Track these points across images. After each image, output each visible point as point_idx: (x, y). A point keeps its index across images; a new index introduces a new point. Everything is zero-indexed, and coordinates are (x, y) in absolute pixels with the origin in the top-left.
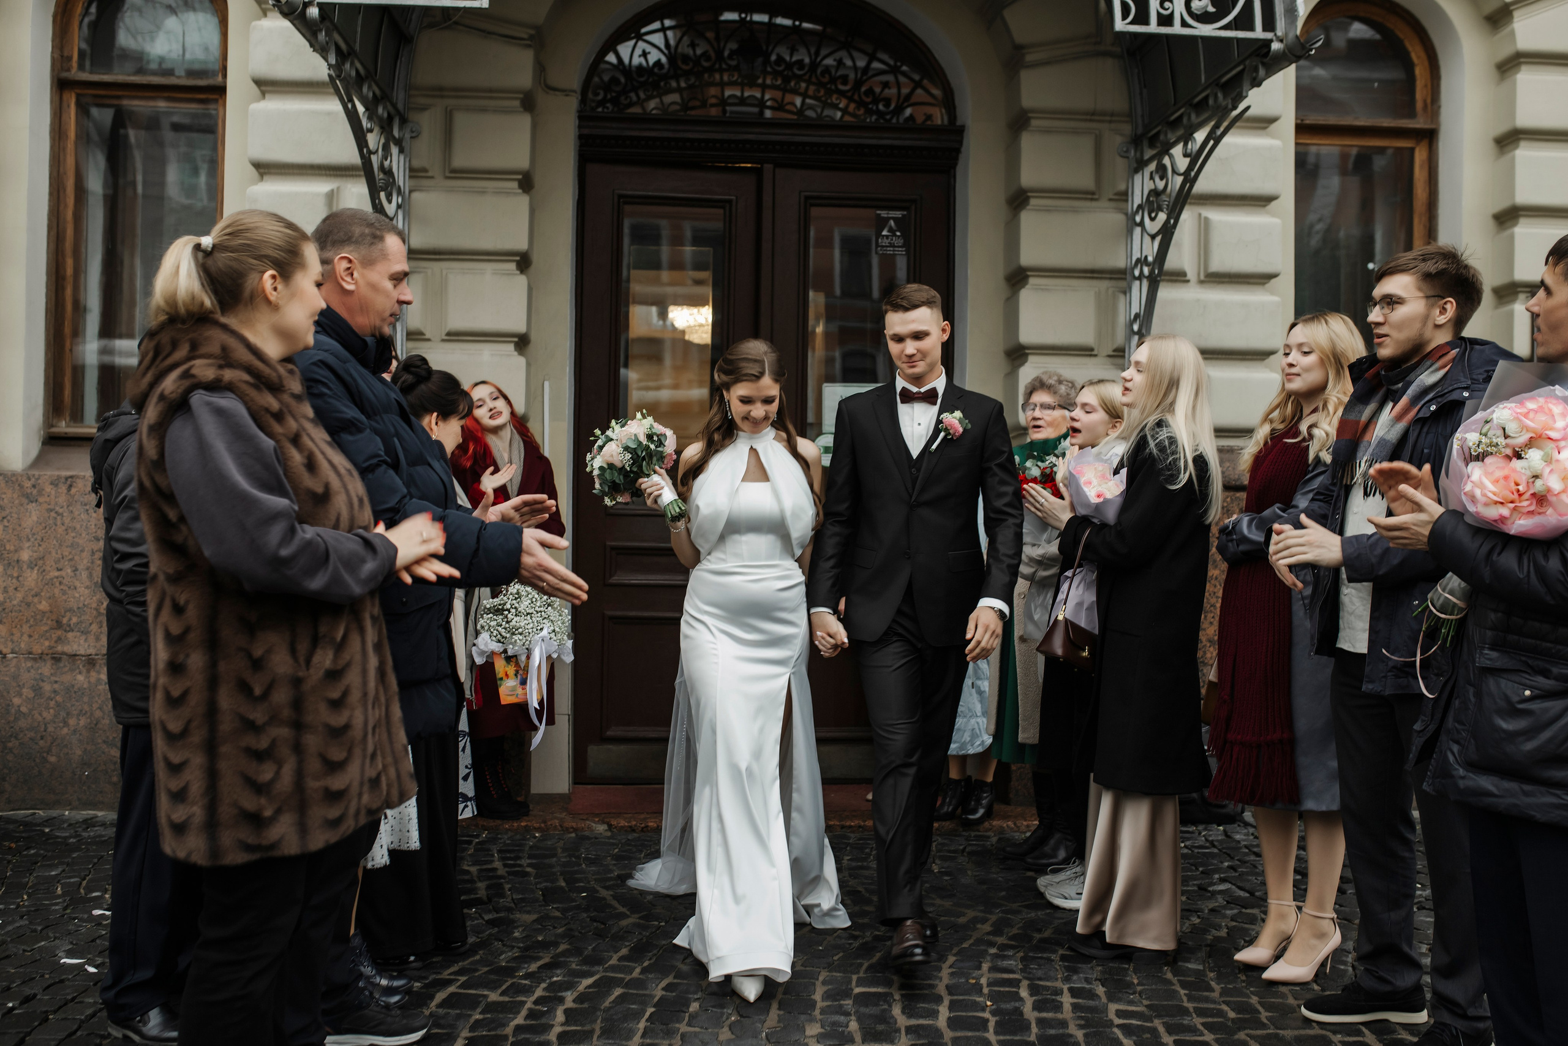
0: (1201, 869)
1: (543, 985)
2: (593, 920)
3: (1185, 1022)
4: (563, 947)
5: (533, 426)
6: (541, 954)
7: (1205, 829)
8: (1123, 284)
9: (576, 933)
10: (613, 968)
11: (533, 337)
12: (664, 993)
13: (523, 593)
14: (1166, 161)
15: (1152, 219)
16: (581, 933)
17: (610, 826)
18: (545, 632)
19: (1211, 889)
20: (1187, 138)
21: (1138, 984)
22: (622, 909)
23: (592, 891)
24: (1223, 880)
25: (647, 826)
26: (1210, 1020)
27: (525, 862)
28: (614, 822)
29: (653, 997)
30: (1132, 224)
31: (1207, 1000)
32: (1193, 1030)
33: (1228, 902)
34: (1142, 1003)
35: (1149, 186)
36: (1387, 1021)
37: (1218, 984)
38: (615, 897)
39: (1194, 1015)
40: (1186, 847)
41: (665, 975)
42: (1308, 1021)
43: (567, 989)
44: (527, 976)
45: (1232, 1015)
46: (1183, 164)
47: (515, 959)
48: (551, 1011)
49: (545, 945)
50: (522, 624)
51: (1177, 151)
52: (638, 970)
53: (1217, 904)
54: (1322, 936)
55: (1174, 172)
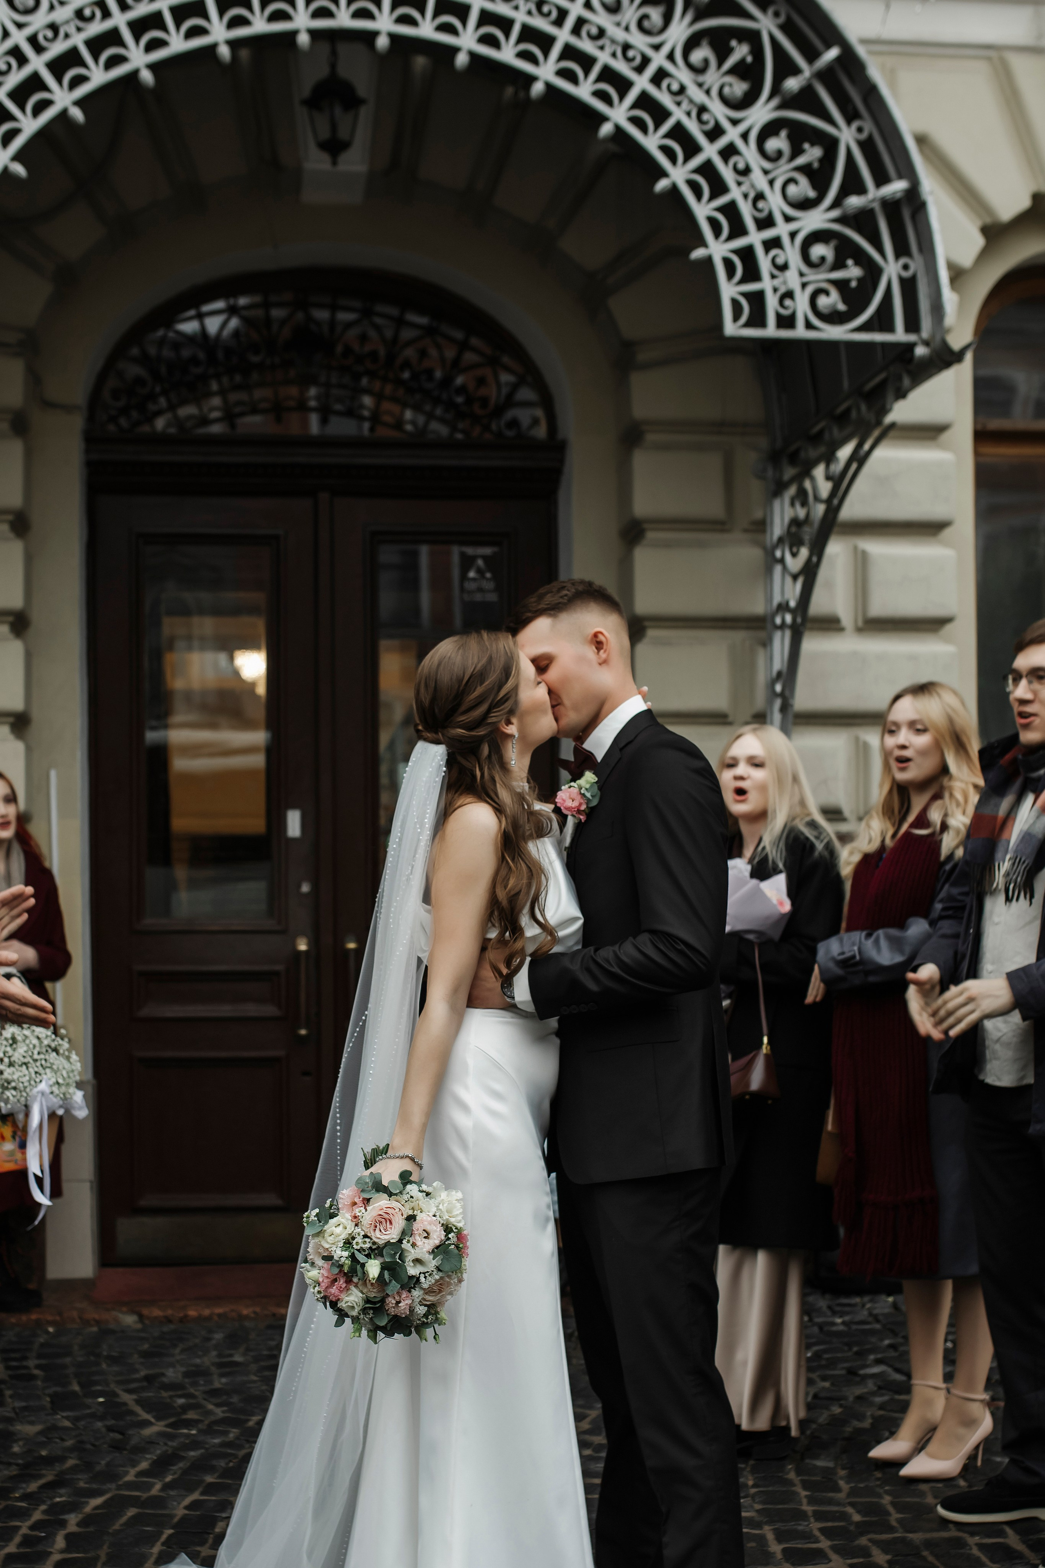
0: (855, 1349)
1: (43, 1507)
2: (110, 1429)
3: (800, 1528)
4: (71, 1463)
5: (35, 829)
6: (44, 1472)
7: (871, 1301)
8: (762, 634)
9: (89, 1446)
10: (130, 1486)
11: (36, 715)
12: (187, 1512)
13: (19, 1038)
14: (807, 484)
15: (794, 555)
16: (93, 1445)
17: (141, 1317)
18: (43, 1086)
19: (862, 1372)
20: (829, 458)
21: (754, 1486)
22: (146, 1416)
23: (111, 1395)
24: (878, 1362)
25: (186, 1316)
26: (830, 1524)
27: (31, 1363)
28: (145, 1312)
29: (171, 1516)
30: (771, 561)
31: (830, 1502)
32: (808, 1536)
33: (880, 1388)
34: (752, 1507)
35: (789, 513)
36: (1035, 1519)
37: (847, 1483)
38: (138, 1402)
39: (812, 1520)
40: (843, 1323)
41: (190, 1490)
42: (945, 1522)
43: (70, 1511)
44: (26, 1497)
45: (857, 1518)
46: (825, 488)
47: (11, 1478)
48: (51, 1537)
49: (49, 1461)
50: (15, 1077)
51: (819, 472)
52: (158, 1486)
53: (865, 1390)
54: (971, 1423)
55: (817, 499)
